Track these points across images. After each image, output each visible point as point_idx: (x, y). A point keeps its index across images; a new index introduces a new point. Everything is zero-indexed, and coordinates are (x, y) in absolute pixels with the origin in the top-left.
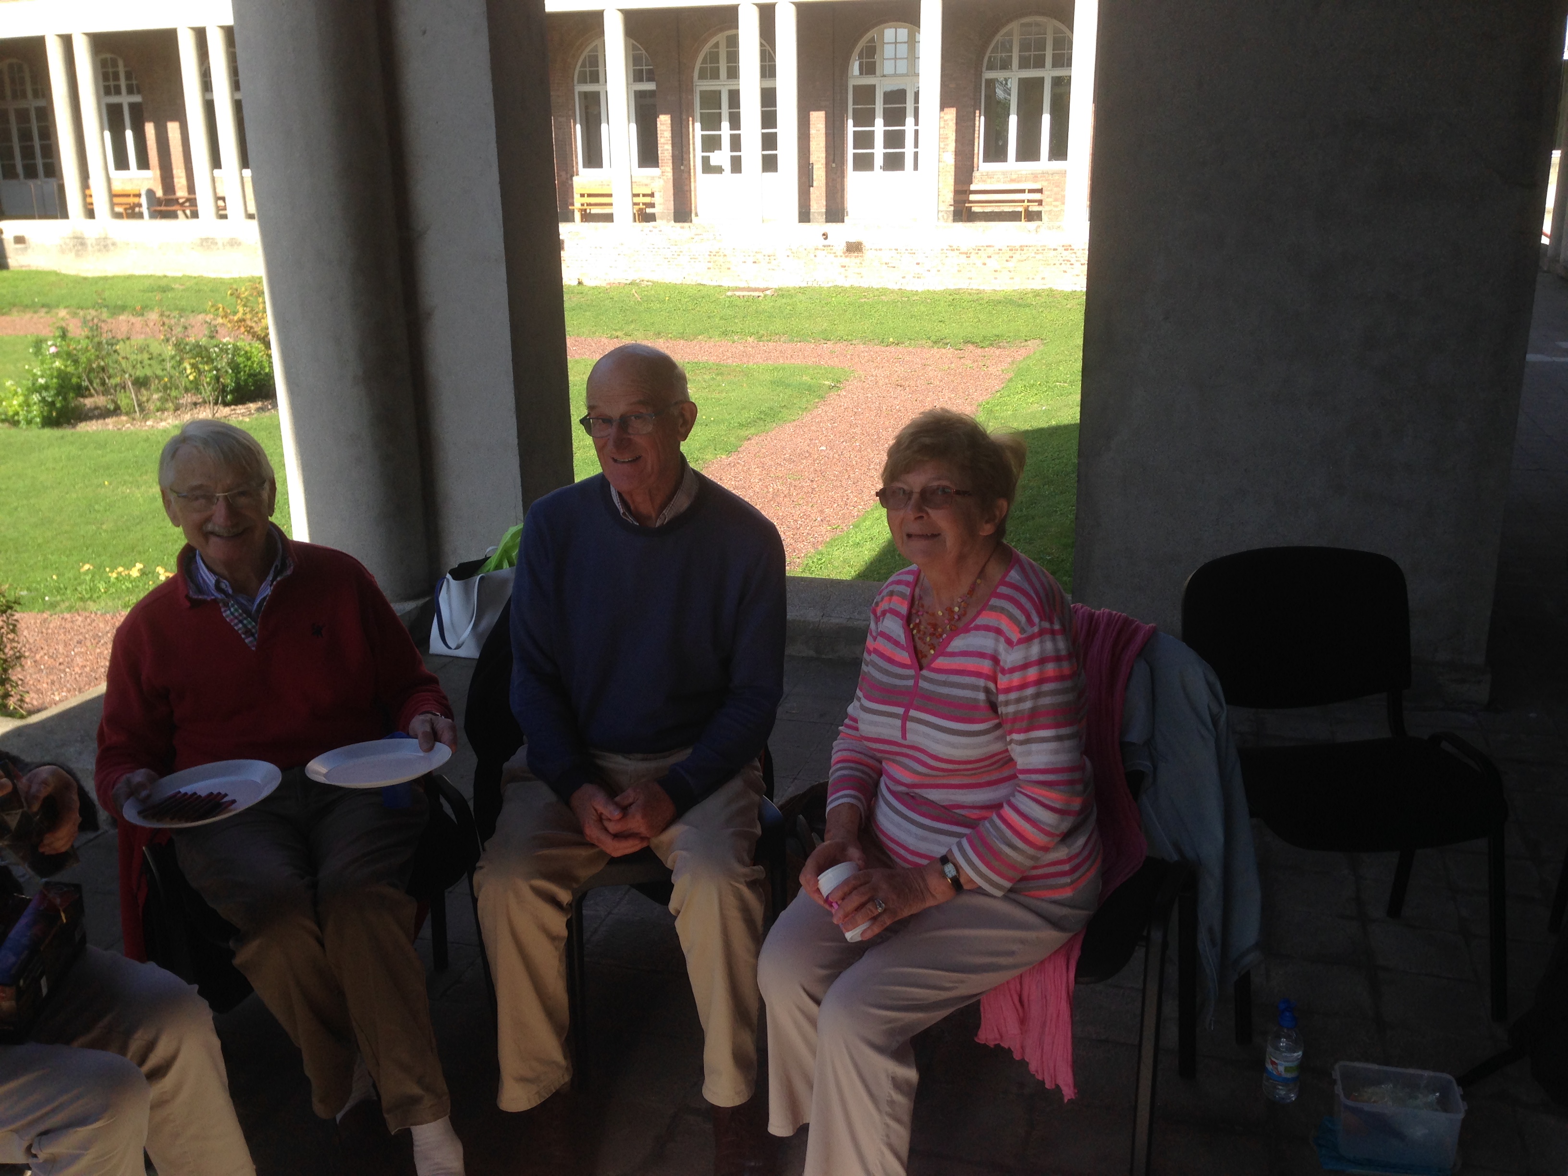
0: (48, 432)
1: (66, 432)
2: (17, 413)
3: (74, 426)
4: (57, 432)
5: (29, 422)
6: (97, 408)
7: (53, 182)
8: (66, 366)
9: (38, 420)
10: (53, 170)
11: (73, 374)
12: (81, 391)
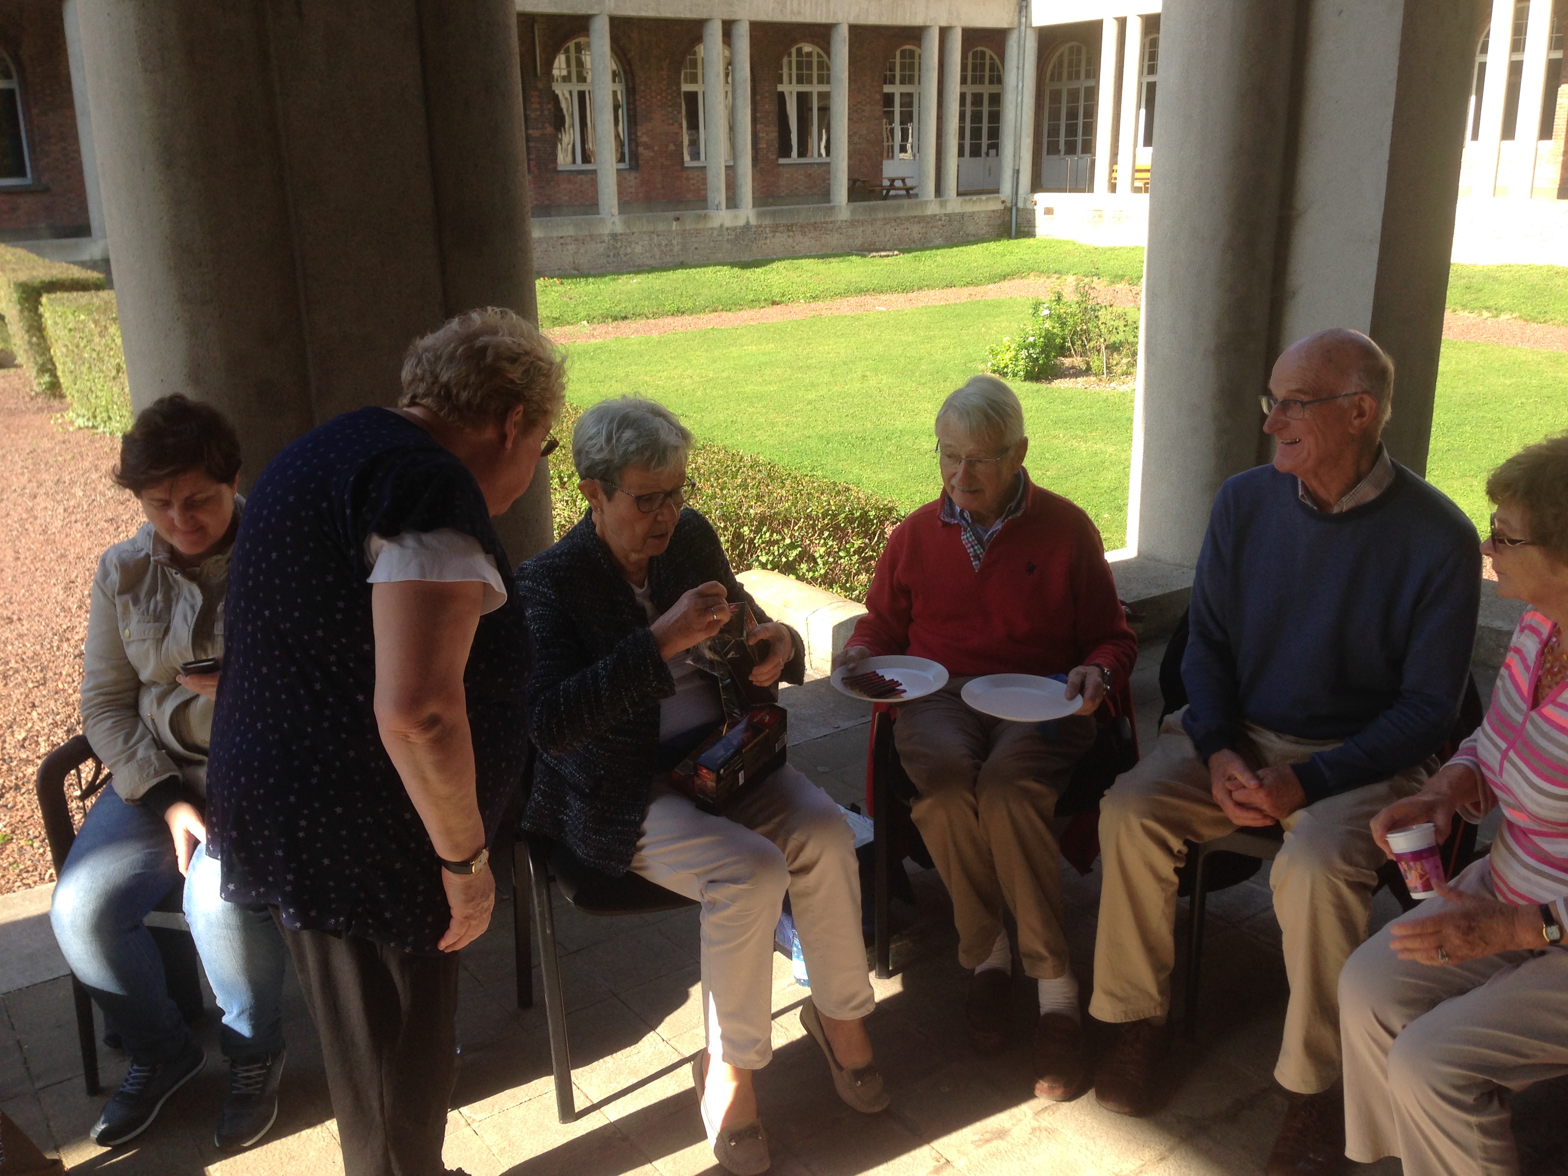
0: (1028, 385)
1: (1043, 386)
2: (1006, 366)
3: (1050, 382)
4: (1035, 386)
5: (1015, 375)
6: (1073, 367)
7: (1088, 157)
8: (1054, 328)
9: (1022, 373)
10: (1089, 147)
11: (1058, 335)
12: (1063, 351)
